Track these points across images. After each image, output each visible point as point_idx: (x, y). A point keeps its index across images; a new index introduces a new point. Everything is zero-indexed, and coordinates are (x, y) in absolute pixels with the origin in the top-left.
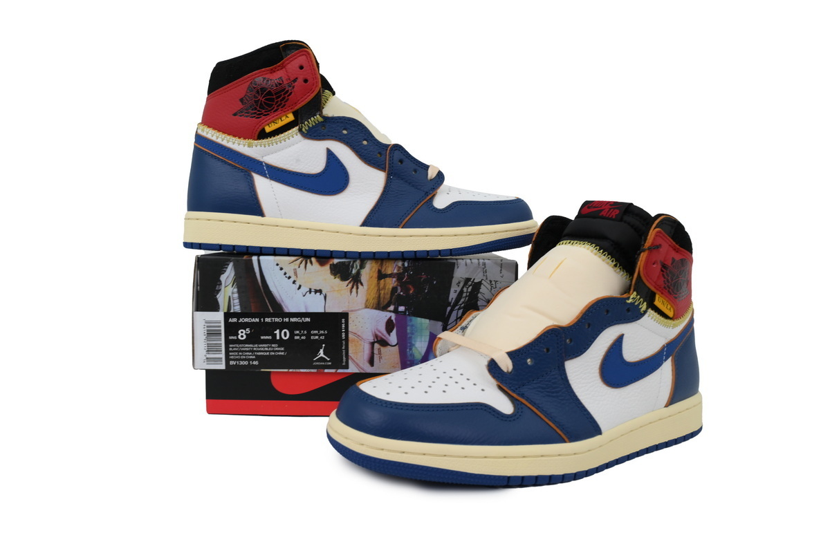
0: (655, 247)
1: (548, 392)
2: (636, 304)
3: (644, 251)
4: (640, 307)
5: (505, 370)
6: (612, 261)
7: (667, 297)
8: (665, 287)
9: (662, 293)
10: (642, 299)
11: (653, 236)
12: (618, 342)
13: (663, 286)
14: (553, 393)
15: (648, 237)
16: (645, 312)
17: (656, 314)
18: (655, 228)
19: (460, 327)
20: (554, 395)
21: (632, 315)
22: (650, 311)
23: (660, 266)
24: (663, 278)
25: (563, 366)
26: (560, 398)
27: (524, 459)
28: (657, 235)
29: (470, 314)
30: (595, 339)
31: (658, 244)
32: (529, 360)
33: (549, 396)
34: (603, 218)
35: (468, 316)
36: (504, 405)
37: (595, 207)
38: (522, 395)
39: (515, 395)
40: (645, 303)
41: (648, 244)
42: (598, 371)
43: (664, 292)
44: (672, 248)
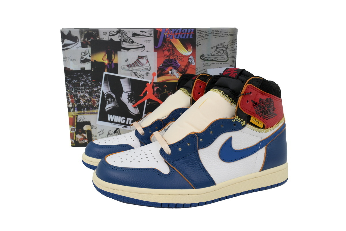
0: (247, 94)
1: (188, 164)
2: (239, 122)
3: (241, 95)
4: (241, 123)
5: (167, 153)
6: (230, 100)
7: (258, 118)
8: (257, 113)
9: (255, 116)
10: (242, 119)
11: (245, 88)
12: (230, 140)
13: (255, 113)
14: (191, 164)
15: (243, 89)
16: (245, 126)
17: (252, 127)
18: (247, 84)
19: (164, 129)
20: (191, 166)
21: (237, 127)
22: (248, 125)
23: (252, 103)
24: (254, 109)
25: (197, 152)
26: (194, 167)
27: (170, 196)
28: (248, 87)
29: (170, 123)
30: (215, 139)
31: (249, 92)
32: (180, 148)
33: (189, 166)
34: (230, 77)
35: (169, 124)
36: (165, 169)
37: (228, 72)
38: (174, 165)
39: (170, 165)
40: (244, 121)
41: (243, 92)
42: (218, 154)
43: (256, 116)
44: (260, 93)
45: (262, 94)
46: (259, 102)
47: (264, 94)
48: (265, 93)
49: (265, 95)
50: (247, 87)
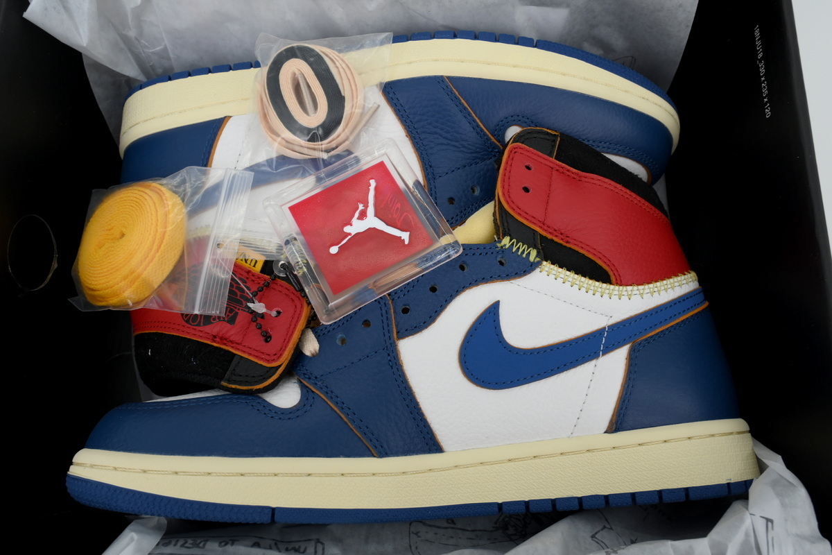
43: (246, 274)
44: (232, 342)
45: (223, 339)
46: (237, 313)
47: (218, 339)
48: (215, 342)
49: (215, 337)
50: (279, 358)
